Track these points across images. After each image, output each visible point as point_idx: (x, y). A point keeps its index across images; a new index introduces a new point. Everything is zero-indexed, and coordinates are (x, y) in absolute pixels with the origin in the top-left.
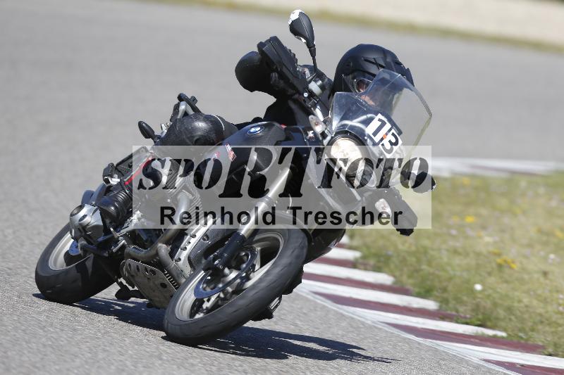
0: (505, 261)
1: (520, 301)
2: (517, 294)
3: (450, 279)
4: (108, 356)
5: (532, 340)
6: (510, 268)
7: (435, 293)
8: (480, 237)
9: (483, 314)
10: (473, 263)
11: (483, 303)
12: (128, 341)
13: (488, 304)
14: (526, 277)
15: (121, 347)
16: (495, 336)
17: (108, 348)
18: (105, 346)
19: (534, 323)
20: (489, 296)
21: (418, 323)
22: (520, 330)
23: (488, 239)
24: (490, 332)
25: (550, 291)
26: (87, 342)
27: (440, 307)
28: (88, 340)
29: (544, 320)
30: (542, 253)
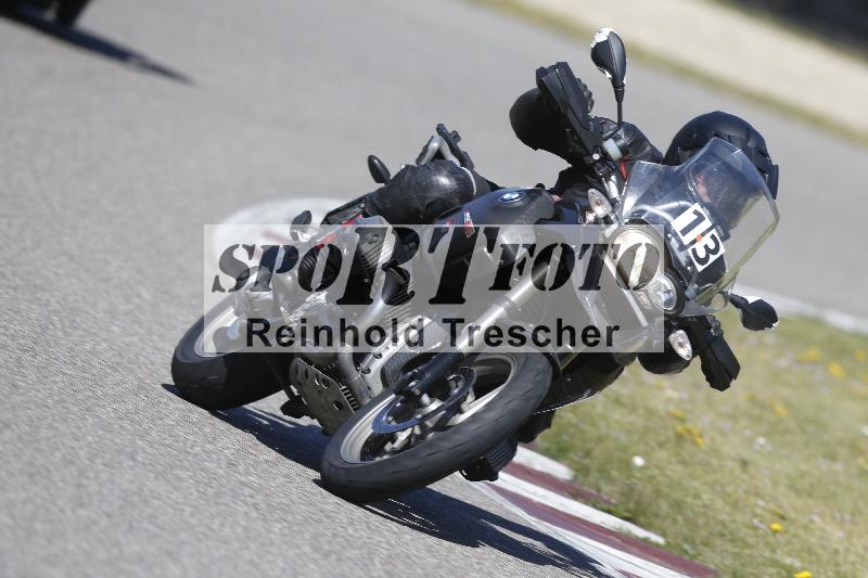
0: (689, 432)
1: (697, 496)
2: (695, 484)
3: (600, 439)
4: (55, 436)
5: (700, 558)
6: (695, 443)
7: (572, 455)
8: (660, 388)
9: (637, 503)
10: (641, 422)
11: (640, 487)
12: (90, 420)
13: (649, 489)
14: (715, 462)
15: (79, 428)
16: (646, 540)
17: (57, 425)
18: (54, 420)
19: (711, 534)
20: (652, 477)
21: (534, 494)
22: (686, 540)
23: (671, 393)
24: (640, 532)
25: (747, 492)
26: (29, 409)
27: (575, 477)
28: (31, 406)
29: (725, 532)
30: (748, 433)
